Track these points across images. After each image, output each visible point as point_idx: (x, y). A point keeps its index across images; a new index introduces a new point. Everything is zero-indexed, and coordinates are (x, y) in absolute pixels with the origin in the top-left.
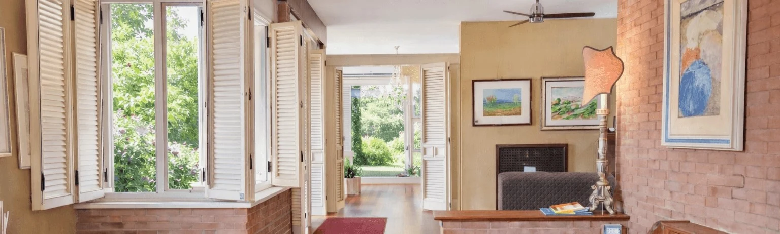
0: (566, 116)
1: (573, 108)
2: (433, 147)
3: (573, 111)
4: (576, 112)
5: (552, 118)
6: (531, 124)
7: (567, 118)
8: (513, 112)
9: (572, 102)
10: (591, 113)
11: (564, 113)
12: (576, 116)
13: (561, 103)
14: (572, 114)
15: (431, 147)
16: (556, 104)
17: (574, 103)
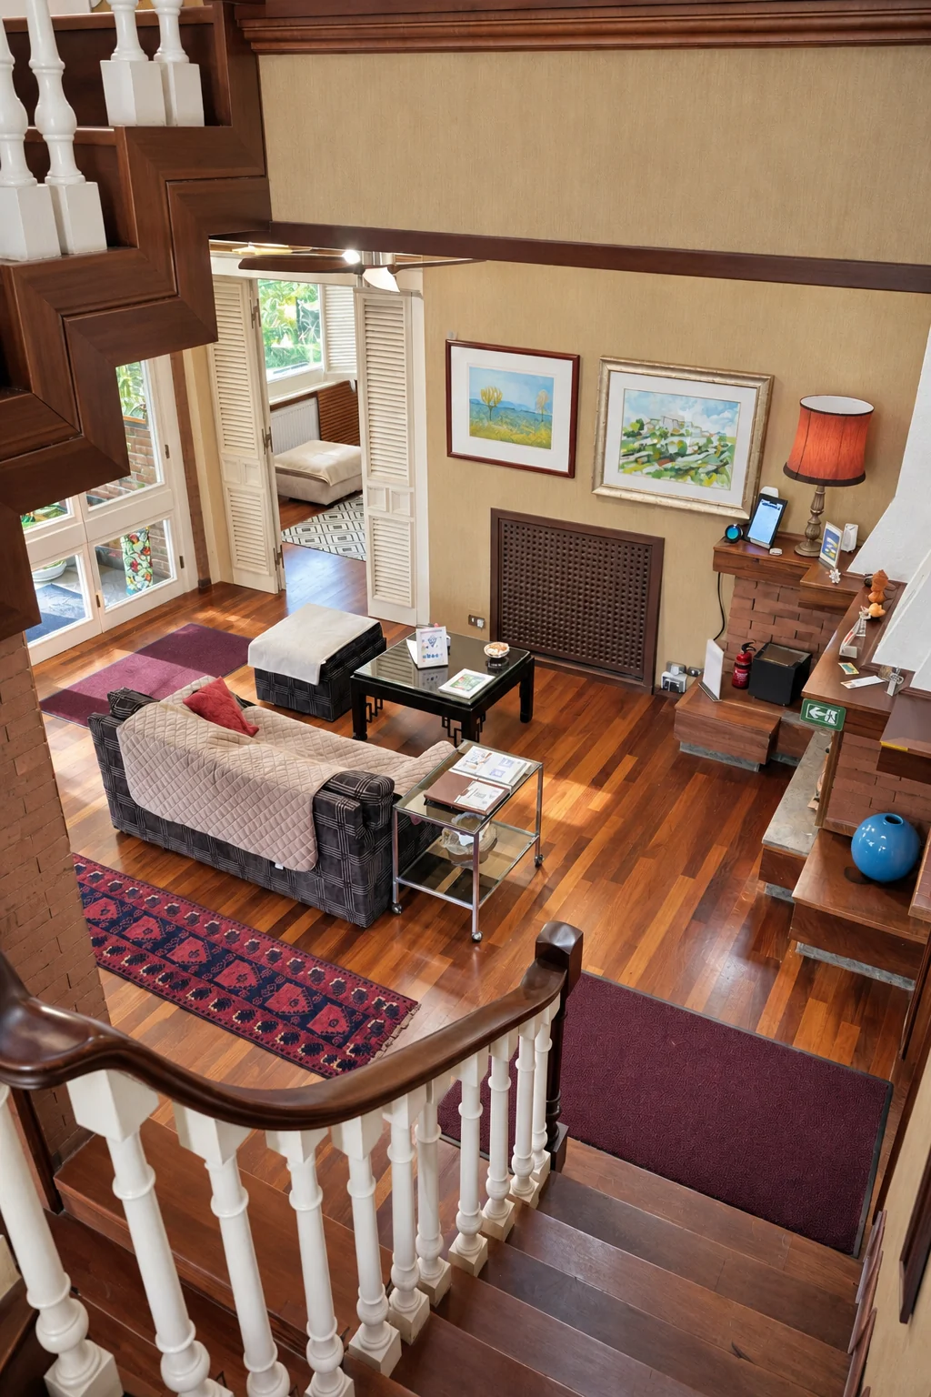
0: (655, 467)
1: (673, 450)
2: (387, 489)
3: (672, 458)
4: (680, 462)
5: (621, 467)
6: (571, 473)
7: (657, 475)
8: (532, 438)
9: (672, 435)
10: (716, 471)
11: (649, 460)
12: (681, 473)
13: (643, 432)
14: (669, 465)
15: (382, 489)
16: (633, 435)
17: (676, 439)
